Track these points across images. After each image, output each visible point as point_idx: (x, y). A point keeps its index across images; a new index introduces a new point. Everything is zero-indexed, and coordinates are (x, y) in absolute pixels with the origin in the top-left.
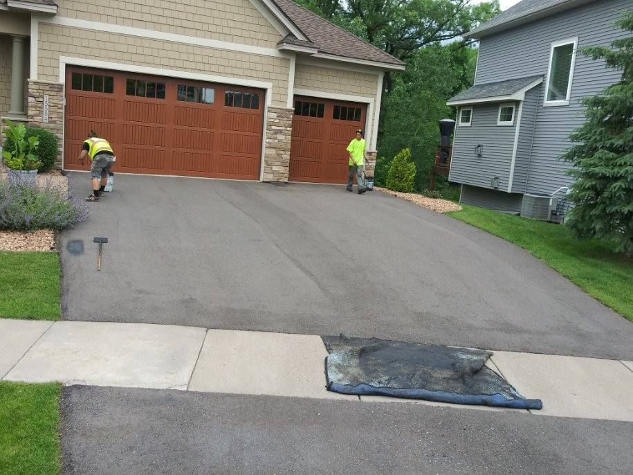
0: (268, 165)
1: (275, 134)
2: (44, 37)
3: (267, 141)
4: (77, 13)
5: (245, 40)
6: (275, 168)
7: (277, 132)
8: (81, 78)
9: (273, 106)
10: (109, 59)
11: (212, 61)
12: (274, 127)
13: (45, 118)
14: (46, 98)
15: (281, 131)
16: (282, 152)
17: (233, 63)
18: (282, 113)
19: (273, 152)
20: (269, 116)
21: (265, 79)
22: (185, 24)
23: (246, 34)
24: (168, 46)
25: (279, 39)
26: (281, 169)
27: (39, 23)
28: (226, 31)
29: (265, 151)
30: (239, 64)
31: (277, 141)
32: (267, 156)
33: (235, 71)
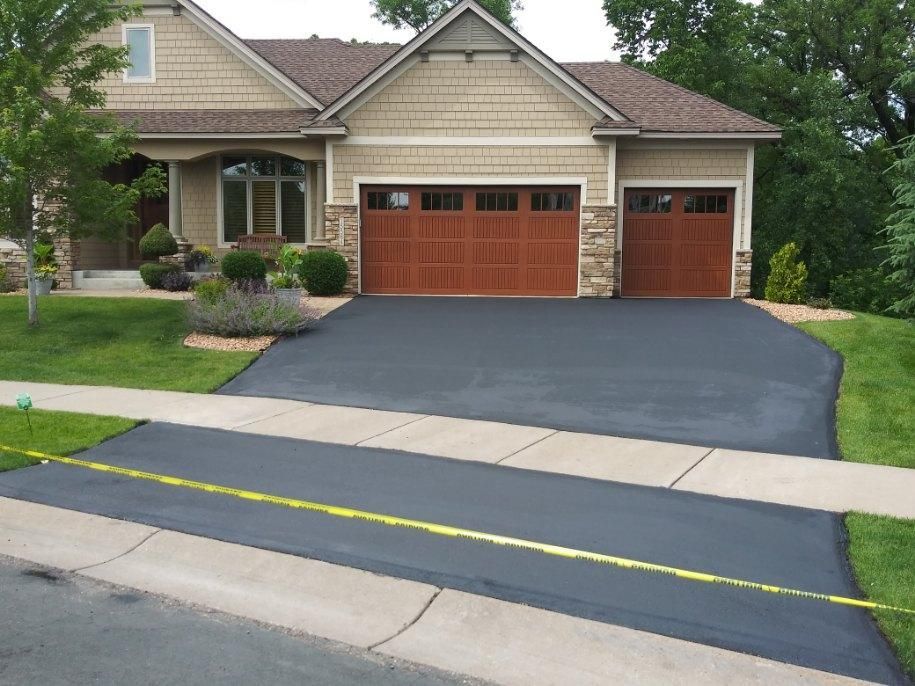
0: (586, 276)
1: (594, 237)
2: (338, 160)
3: (584, 247)
4: (369, 131)
5: (550, 130)
6: (593, 280)
7: (594, 235)
8: (375, 197)
9: (588, 205)
10: (401, 174)
11: (511, 161)
12: (590, 230)
13: (341, 241)
14: (342, 220)
15: (600, 234)
16: (603, 260)
17: (536, 161)
18: (601, 211)
19: (591, 260)
20: (585, 217)
21: (577, 173)
22: (479, 124)
23: (551, 124)
24: (461, 152)
25: (593, 124)
26: (603, 281)
27: (334, 146)
28: (527, 124)
29: (581, 260)
30: (544, 161)
31: (595, 246)
32: (584, 266)
33: (539, 169)
